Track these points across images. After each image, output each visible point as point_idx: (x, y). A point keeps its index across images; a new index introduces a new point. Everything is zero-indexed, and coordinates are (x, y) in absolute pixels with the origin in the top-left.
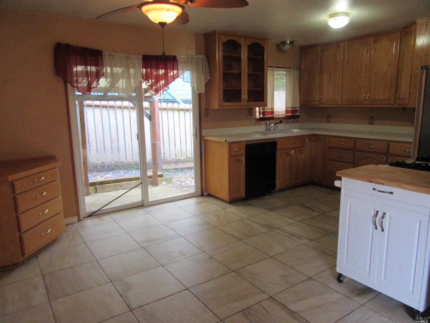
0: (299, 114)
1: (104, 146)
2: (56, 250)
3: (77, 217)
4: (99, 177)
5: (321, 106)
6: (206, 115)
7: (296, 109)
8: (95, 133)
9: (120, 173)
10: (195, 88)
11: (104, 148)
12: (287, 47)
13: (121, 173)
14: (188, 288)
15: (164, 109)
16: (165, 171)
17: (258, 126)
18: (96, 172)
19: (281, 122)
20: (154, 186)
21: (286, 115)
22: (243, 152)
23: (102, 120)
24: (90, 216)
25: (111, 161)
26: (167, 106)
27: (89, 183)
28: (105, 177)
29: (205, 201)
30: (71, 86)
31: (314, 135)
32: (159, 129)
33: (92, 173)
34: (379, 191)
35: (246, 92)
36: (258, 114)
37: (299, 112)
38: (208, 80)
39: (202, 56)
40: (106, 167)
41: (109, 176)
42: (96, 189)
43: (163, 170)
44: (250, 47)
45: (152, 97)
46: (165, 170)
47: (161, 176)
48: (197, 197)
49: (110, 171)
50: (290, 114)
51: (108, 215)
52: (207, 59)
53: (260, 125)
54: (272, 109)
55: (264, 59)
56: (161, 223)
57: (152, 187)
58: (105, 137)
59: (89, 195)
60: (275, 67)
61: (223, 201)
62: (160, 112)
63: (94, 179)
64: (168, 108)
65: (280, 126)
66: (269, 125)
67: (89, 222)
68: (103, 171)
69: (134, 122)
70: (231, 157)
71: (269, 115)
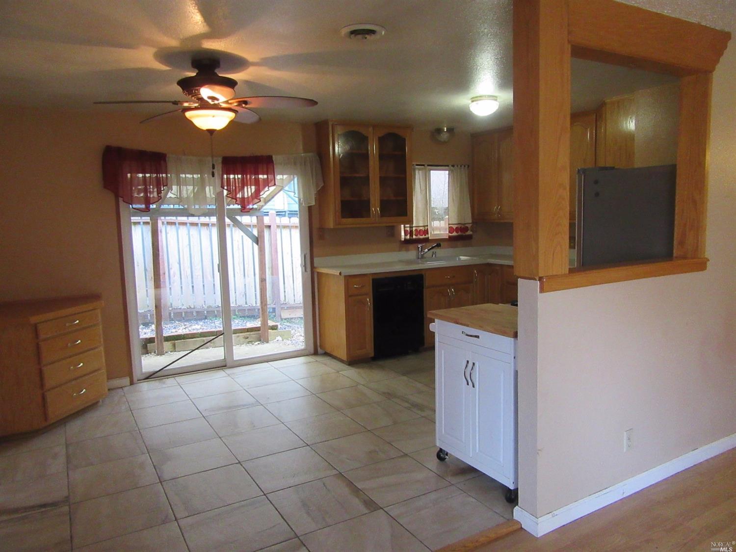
0: (471, 233)
1: (192, 283)
2: (93, 417)
3: (129, 379)
4: (181, 328)
5: (502, 221)
6: (321, 237)
7: (467, 225)
8: (179, 263)
9: (214, 323)
10: (302, 200)
11: (193, 287)
12: (444, 136)
13: (216, 323)
14: (240, 461)
15: (285, 227)
16: (285, 321)
17: (405, 252)
18: (179, 321)
19: (439, 245)
20: (263, 343)
21: (450, 234)
22: (369, 288)
23: (190, 245)
24: (147, 378)
25: (202, 305)
26: (290, 222)
27: (164, 337)
28: (190, 328)
29: (317, 361)
30: (123, 202)
31: (489, 265)
32: (277, 257)
33: (173, 323)
34: (467, 335)
35: (378, 203)
36: (403, 233)
37: (472, 231)
38: (320, 187)
39: (310, 154)
40: (195, 314)
41: (197, 327)
42: (174, 345)
43: (282, 319)
44: (382, 141)
45: (259, 210)
46: (285, 319)
47: (274, 328)
48: (307, 355)
49: (201, 320)
50: (455, 234)
51: (173, 378)
52: (319, 157)
53: (407, 250)
54: (424, 226)
55: (405, 153)
56: (242, 388)
57: (259, 344)
58: (193, 269)
59: (163, 355)
60: (428, 166)
61: (342, 361)
62: (278, 231)
63: (174, 330)
64: (292, 225)
65: (439, 252)
66: (421, 251)
67: (145, 386)
68: (187, 321)
69: (238, 247)
70: (350, 296)
71: (420, 235)
